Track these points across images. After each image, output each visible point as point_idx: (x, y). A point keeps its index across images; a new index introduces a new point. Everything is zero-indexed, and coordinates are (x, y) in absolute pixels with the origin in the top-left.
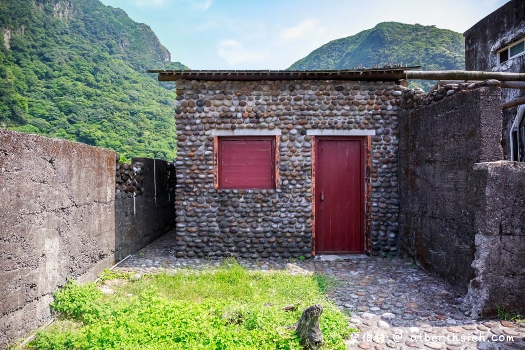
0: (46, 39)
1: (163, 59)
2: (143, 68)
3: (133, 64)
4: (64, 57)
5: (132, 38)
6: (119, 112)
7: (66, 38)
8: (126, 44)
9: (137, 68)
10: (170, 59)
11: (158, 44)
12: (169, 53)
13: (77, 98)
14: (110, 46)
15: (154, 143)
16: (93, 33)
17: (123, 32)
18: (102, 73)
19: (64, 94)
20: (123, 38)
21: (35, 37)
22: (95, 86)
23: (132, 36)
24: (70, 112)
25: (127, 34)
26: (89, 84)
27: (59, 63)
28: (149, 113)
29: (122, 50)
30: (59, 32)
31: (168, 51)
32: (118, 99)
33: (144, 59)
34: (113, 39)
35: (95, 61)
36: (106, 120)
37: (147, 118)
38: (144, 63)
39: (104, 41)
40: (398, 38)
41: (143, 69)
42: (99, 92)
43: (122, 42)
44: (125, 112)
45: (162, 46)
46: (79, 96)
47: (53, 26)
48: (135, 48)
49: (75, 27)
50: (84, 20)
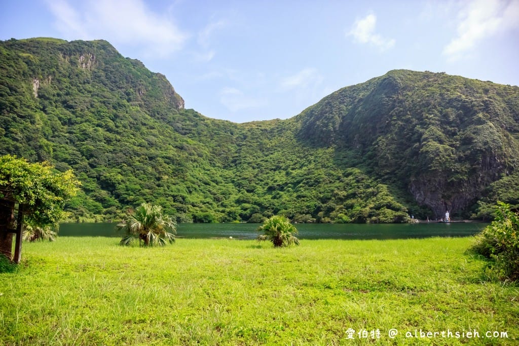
0: (70, 88)
1: (177, 106)
2: (158, 114)
3: (149, 111)
4: (85, 104)
5: (149, 87)
6: (138, 157)
7: (88, 86)
8: (143, 92)
9: (153, 115)
10: (183, 106)
11: (173, 92)
12: (183, 101)
13: (98, 143)
14: (128, 94)
15: (173, 187)
16: (112, 82)
17: (141, 81)
18: (122, 119)
19: (86, 139)
20: (140, 87)
21: (60, 87)
22: (115, 132)
23: (148, 85)
24: (92, 156)
25: (144, 83)
26: (109, 130)
27: (81, 110)
28: (166, 158)
29: (140, 98)
30: (82, 82)
31: (182, 99)
32: (137, 144)
33: (159, 106)
34: (131, 88)
35: (114, 108)
36: (125, 165)
37: (165, 162)
38: (159, 110)
39: (123, 90)
40: (410, 84)
41: (158, 116)
42: (119, 137)
43: (139, 90)
44: (143, 156)
45: (177, 94)
46: (100, 141)
47: (77, 75)
48: (151, 96)
49: (96, 76)
50: (105, 70)
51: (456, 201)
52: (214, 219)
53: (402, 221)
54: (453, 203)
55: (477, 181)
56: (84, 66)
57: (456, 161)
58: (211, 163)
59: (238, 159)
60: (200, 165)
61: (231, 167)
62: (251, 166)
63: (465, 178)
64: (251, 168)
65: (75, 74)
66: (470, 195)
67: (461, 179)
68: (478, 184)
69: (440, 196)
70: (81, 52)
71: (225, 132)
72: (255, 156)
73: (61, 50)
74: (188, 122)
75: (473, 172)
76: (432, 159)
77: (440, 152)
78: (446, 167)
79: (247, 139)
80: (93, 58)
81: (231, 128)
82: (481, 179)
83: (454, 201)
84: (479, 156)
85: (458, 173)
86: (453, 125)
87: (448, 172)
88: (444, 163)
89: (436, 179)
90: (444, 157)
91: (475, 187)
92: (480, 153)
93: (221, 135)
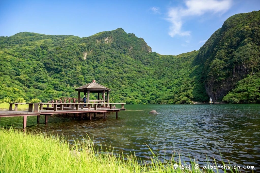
0: (100, 53)
1: (148, 52)
2: (138, 57)
3: (134, 56)
4: (104, 58)
5: (134, 45)
6: (117, 78)
7: (108, 50)
8: (131, 48)
9: (135, 58)
10: (151, 51)
11: (146, 45)
12: (151, 49)
13: (103, 74)
14: (124, 51)
15: (125, 90)
16: (118, 46)
17: (130, 43)
18: (116, 63)
19: (99, 73)
20: (130, 46)
21: (96, 53)
22: (111, 68)
23: (134, 44)
24: (98, 79)
25: (132, 44)
26: (110, 68)
27: (102, 61)
28: (129, 77)
29: (130, 51)
30: (106, 49)
31: (150, 48)
32: (118, 72)
33: (139, 53)
34: (126, 47)
35: (115, 58)
36: (110, 82)
37: (127, 79)
38: (139, 55)
39: (122, 49)
41: (137, 58)
42: (112, 70)
43: (130, 48)
44: (118, 78)
45: (148, 46)
46: (104, 73)
47: (104, 47)
48: (135, 50)
49: (113, 45)
50: (116, 42)
51: (219, 92)
52: (135, 103)
53: (185, 103)
54: (217, 93)
55: (231, 80)
56: (108, 42)
57: (222, 70)
58: (152, 77)
59: (165, 74)
60: (146, 79)
61: (161, 78)
62: (168, 77)
63: (223, 79)
64: (168, 78)
65: (103, 46)
66: (227, 88)
67: (221, 80)
68: (232, 82)
69: (212, 89)
70: (106, 37)
71: (166, 61)
72: (172, 72)
73: (97, 38)
74: (150, 59)
75: (228, 75)
76: (211, 69)
77: (216, 65)
78: (216, 74)
79: (173, 64)
80: (112, 38)
81: (169, 59)
82: (234, 79)
83: (218, 92)
84: (234, 66)
85: (220, 76)
86: (233, 48)
87: (216, 76)
88: (215, 72)
89: (210, 80)
90: (217, 68)
91: (230, 84)
92: (235, 64)
93: (162, 63)
